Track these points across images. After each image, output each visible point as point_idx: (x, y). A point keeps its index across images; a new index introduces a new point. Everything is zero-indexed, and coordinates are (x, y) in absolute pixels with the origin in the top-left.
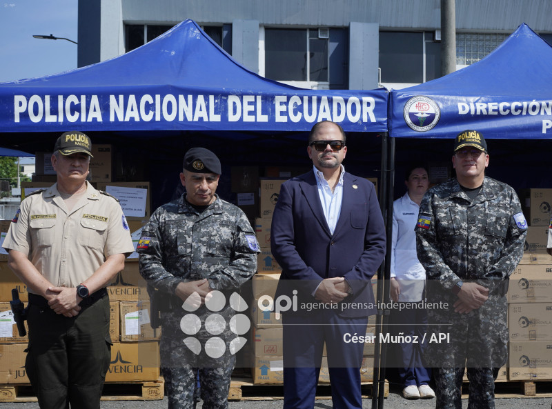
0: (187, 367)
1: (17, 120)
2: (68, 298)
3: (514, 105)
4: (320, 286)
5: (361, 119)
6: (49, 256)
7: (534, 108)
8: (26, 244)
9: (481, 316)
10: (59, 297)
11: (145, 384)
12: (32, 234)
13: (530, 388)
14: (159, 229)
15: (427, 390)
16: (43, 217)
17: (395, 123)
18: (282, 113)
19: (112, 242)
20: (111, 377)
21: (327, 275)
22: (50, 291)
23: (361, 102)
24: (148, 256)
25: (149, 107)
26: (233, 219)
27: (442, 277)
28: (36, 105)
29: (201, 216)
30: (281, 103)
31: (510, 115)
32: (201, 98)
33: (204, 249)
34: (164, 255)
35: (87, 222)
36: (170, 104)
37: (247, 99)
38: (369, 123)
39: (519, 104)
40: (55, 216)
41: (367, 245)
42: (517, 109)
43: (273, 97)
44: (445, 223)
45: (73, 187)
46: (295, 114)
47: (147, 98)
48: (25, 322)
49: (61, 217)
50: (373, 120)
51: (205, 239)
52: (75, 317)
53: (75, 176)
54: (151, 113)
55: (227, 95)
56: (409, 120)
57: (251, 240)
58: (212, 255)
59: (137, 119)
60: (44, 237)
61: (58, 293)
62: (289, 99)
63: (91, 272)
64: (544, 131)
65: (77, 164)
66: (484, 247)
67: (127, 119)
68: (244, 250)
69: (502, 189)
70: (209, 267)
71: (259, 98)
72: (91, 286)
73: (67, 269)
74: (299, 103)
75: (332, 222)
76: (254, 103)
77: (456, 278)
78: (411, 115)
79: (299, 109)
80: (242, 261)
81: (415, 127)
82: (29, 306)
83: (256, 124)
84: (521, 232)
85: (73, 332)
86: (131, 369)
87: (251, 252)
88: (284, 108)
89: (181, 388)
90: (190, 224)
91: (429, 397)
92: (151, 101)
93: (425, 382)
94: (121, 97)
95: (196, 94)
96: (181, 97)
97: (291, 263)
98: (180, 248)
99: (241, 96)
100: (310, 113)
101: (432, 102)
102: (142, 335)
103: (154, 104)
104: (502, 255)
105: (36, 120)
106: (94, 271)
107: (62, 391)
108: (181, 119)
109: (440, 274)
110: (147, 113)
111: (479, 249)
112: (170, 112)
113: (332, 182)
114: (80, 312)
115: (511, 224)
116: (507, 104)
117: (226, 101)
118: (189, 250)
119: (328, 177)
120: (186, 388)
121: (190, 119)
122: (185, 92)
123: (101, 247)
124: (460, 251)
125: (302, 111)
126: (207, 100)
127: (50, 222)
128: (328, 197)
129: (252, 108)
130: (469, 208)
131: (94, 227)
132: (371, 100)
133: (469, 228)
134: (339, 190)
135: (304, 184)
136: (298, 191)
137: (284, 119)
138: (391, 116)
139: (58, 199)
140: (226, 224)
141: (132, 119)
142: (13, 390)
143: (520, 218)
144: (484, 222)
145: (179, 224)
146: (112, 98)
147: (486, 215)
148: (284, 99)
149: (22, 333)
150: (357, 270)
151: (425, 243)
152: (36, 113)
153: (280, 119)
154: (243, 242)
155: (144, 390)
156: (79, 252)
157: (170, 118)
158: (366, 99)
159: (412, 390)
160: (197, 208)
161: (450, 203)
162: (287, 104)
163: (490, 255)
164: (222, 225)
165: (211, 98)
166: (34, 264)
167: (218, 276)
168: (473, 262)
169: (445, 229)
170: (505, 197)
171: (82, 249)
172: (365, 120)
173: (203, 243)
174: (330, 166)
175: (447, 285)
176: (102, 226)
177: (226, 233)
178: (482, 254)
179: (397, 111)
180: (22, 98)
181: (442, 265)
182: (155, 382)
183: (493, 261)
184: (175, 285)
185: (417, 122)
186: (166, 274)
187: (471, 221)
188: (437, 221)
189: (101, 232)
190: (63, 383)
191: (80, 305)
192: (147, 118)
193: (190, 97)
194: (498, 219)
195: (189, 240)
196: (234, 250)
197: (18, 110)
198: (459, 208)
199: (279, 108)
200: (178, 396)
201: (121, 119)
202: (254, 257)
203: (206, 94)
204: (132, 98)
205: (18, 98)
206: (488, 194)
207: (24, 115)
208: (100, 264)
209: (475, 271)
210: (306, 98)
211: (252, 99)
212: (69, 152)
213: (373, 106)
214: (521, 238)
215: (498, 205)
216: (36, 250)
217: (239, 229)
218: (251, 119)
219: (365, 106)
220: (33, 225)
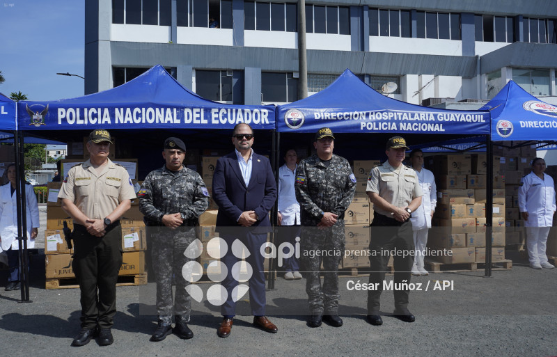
0: (168, 264)
1: (60, 123)
2: (99, 225)
3: (345, 114)
4: (241, 216)
5: (261, 122)
6: (87, 201)
7: (356, 116)
8: (73, 195)
9: (333, 231)
10: (94, 225)
11: (136, 276)
12: (76, 189)
13: (354, 272)
14: (151, 184)
15: (298, 274)
16: (82, 179)
17: (280, 124)
18: (216, 119)
19: (124, 193)
20: (122, 272)
21: (245, 210)
22: (87, 221)
23: (260, 112)
24: (145, 200)
25: (138, 115)
26: (194, 178)
27: (313, 210)
28: (71, 114)
29: (176, 177)
30: (215, 113)
31: (343, 120)
32: (169, 110)
33: (178, 195)
34: (154, 199)
35: (109, 182)
36: (150, 113)
37: (196, 110)
38: (265, 124)
39: (348, 113)
40: (90, 179)
41: (266, 193)
42: (347, 116)
43: (210, 109)
44: (313, 180)
45: (100, 162)
46: (223, 119)
47: (137, 110)
48: (72, 241)
49: (93, 179)
50: (267, 122)
51: (178, 189)
52: (102, 237)
53: (102, 155)
54: (140, 118)
55: (184, 108)
56: (287, 123)
57: (204, 190)
58: (183, 198)
59: (131, 122)
60: (84, 191)
61: (93, 222)
62: (219, 110)
63: (111, 210)
64: (362, 129)
65: (103, 148)
66: (335, 193)
67: (126, 122)
68: (201, 196)
69: (342, 161)
70: (180, 205)
71: (202, 110)
72: (112, 218)
73: (97, 209)
74: (225, 113)
75: (247, 180)
76: (200, 113)
77: (320, 210)
78: (289, 120)
79: (225, 116)
80: (199, 202)
81: (290, 126)
82: (74, 231)
83: (201, 124)
84: (353, 184)
85: (101, 246)
86: (128, 267)
87: (205, 197)
88: (217, 116)
89: (164, 277)
90: (170, 181)
91: (299, 279)
92: (140, 112)
93: (296, 270)
94: (122, 109)
95: (166, 107)
96: (157, 109)
97: (224, 204)
98: (164, 195)
99: (192, 109)
100: (232, 119)
101: (300, 112)
102: (134, 248)
103: (141, 113)
104: (343, 197)
105: (71, 122)
106: (113, 210)
107: (94, 280)
108: (157, 122)
109: (312, 208)
110: (137, 119)
111: (332, 194)
112: (150, 118)
113: (246, 158)
114: (105, 234)
115: (348, 180)
116: (341, 114)
117: (183, 112)
118: (169, 196)
119: (244, 154)
120: (167, 277)
121: (162, 122)
122: (160, 106)
123: (117, 196)
124: (322, 195)
125: (227, 118)
126: (172, 111)
127: (87, 182)
128: (244, 166)
129: (198, 116)
130: (326, 171)
131: (113, 184)
132: (266, 111)
133: (327, 183)
134: (250, 162)
135: (231, 160)
136: (227, 163)
137: (217, 122)
138: (277, 120)
139: (91, 168)
140: (190, 181)
141: (128, 122)
142: (57, 282)
143: (352, 177)
144: (335, 179)
145: (163, 181)
146: (117, 110)
147: (335, 175)
148: (217, 110)
149: (70, 247)
150: (261, 206)
151: (302, 192)
152: (71, 118)
153: (214, 122)
154: (200, 191)
155: (136, 279)
156: (105, 199)
157: (151, 121)
158: (263, 111)
159: (289, 274)
160: (173, 170)
161: (315, 169)
162: (218, 113)
163: (338, 197)
164: (188, 181)
165: (175, 110)
166: (77, 206)
167: (186, 211)
168: (329, 201)
169: (313, 184)
170: (344, 165)
171: (107, 198)
172: (263, 122)
173: (177, 191)
174: (245, 149)
175: (316, 214)
176: (118, 184)
177: (190, 186)
178: (334, 197)
179: (281, 118)
180: (63, 110)
181: (312, 203)
182: (142, 274)
183: (339, 201)
184: (162, 216)
185: (292, 123)
186: (156, 210)
187: (328, 178)
188: (309, 179)
189: (117, 187)
190: (94, 275)
191: (105, 229)
192: (137, 121)
193: (162, 109)
194: (342, 177)
195: (169, 190)
196: (195, 196)
197: (60, 117)
198: (320, 171)
199: (214, 116)
200: (162, 282)
201: (122, 122)
202: (206, 200)
203: (172, 108)
204: (128, 110)
205: (60, 110)
206: (335, 163)
207: (64, 120)
208: (117, 206)
209: (330, 206)
210: (229, 110)
211: (198, 110)
212: (98, 141)
213: (267, 115)
214: (354, 187)
215: (341, 170)
216: (79, 198)
217: (197, 184)
218: (198, 122)
219: (263, 114)
220: (77, 184)
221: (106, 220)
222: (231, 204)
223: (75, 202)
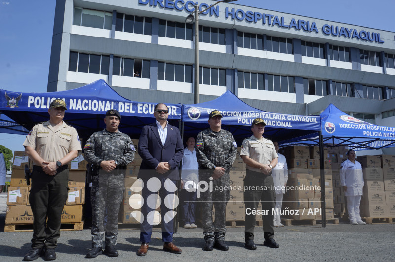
1: (29, 106)
2: (52, 166)
3: (228, 112)
4: (159, 165)
5: (171, 114)
6: (45, 149)
7: (235, 114)
8: (34, 144)
9: (222, 181)
10: (48, 165)
11: (75, 224)
12: (37, 140)
13: (234, 224)
14: (94, 140)
15: (194, 225)
16: (43, 133)
17: (184, 116)
18: (140, 110)
19: (73, 145)
21: (161, 161)
22: (44, 163)
23: (171, 108)
24: (89, 151)
25: (86, 105)
26: (125, 138)
27: (208, 164)
28: (38, 101)
29: (113, 136)
30: (140, 106)
31: (226, 116)
32: (108, 103)
33: (113, 148)
34: (95, 151)
35: (63, 136)
36: (95, 104)
37: (127, 104)
38: (174, 116)
39: (230, 112)
40: (48, 133)
41: (177, 151)
42: (229, 114)
43: (137, 104)
44: (208, 144)
45: (57, 122)
46: (146, 111)
47: (86, 101)
49: (51, 133)
50: (176, 115)
51: (114, 144)
52: (54, 176)
53: (59, 117)
54: (87, 107)
55: (119, 102)
56: (189, 116)
57: (132, 147)
58: (117, 150)
59: (81, 109)
60: (43, 141)
61: (48, 164)
62: (143, 105)
63: (63, 157)
64: (239, 123)
65: (60, 111)
66: (223, 153)
67: (77, 109)
68: (129, 150)
69: (227, 133)
70: (115, 155)
71: (132, 104)
72: (63, 161)
73: (52, 154)
74: (147, 107)
75: (163, 141)
76: (130, 106)
77: (213, 165)
78: (190, 114)
79: (147, 109)
80: (128, 154)
81: (192, 118)
82: (33, 172)
83: (130, 113)
84: (235, 148)
85: (53, 182)
86: (70, 217)
87: (132, 151)
88: (141, 108)
90: (108, 138)
91: (195, 228)
92: (87, 102)
93: (193, 222)
94: (75, 100)
95: (106, 100)
96: (100, 102)
97: (147, 156)
98: (103, 147)
99: (124, 103)
100: (151, 111)
101: (198, 110)
102: (76, 202)
103: (88, 104)
104: (229, 157)
105: (37, 106)
106: (64, 156)
108: (99, 110)
109: (207, 163)
110: (85, 107)
111: (221, 154)
112: (95, 107)
113: (163, 126)
114: (57, 174)
115: (232, 145)
116: (225, 112)
117: (118, 104)
118: (107, 148)
119: (162, 124)
121: (103, 110)
122: (102, 100)
123: (68, 147)
124: (214, 154)
125: (148, 110)
126: (110, 103)
127: (46, 135)
128: (162, 132)
129: (128, 107)
130: (217, 139)
131: (65, 138)
132: (175, 107)
133: (217, 146)
136: (150, 129)
137: (141, 112)
138: (182, 114)
139: (50, 126)
140: (123, 139)
141: (79, 109)
142: (14, 227)
143: (235, 143)
144: (223, 144)
145: (103, 138)
146: (71, 100)
147: (223, 141)
148: (142, 105)
149: (28, 184)
150: (173, 160)
151: (201, 152)
152: (38, 104)
153: (139, 112)
154: (129, 147)
155: (75, 226)
156: (58, 148)
157: (95, 109)
158: (173, 107)
159: (188, 225)
160: (111, 132)
161: (210, 137)
162: (142, 107)
163: (225, 156)
164: (121, 139)
165: (112, 102)
166: (37, 152)
167: (119, 160)
168: (219, 159)
169: (208, 146)
170: (229, 135)
171: (60, 147)
172: (173, 114)
173: (113, 145)
174: (163, 119)
175: (210, 167)
176: (69, 138)
177: (123, 142)
178: (222, 156)
179: (185, 112)
180: (32, 98)
181: (207, 160)
182: (80, 223)
183: (226, 159)
184: (101, 161)
185: (193, 116)
186: (96, 158)
187: (218, 143)
188: (205, 143)
189: (68, 141)
191: (57, 170)
192: (85, 109)
193: (104, 102)
194: (228, 143)
195: (107, 144)
196: (126, 150)
197: (30, 102)
198: (213, 138)
199: (139, 108)
200: (98, 212)
201: (74, 108)
202: (133, 153)
203: (110, 101)
204: (79, 101)
205: (30, 97)
206: (223, 134)
207: (32, 105)
208: (67, 154)
209: (219, 162)
210: (150, 105)
211: (128, 104)
212: (56, 106)
213: (176, 110)
214: (236, 150)
215: (227, 138)
216: (38, 147)
217: (128, 142)
218: (128, 112)
219: (173, 109)
220: (38, 136)
221: (58, 164)
222: (151, 157)
223: (36, 149)
